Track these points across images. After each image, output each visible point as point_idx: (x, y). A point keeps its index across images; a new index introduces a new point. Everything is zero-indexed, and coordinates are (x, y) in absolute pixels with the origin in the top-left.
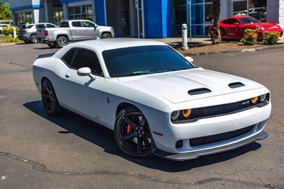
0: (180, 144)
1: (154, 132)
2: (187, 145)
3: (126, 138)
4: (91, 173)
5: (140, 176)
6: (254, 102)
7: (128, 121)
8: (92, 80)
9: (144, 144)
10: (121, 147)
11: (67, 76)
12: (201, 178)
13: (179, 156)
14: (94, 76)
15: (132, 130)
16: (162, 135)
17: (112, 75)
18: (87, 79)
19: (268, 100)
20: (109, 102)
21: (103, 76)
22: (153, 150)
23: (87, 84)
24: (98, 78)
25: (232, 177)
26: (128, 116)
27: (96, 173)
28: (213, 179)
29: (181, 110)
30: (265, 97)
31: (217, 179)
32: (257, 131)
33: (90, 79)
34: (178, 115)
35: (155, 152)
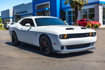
0: (62, 48)
1: (53, 43)
2: (65, 48)
5: (48, 59)
6: (90, 35)
11: (21, 29)
13: (62, 52)
14: (31, 27)
16: (56, 44)
17: (38, 26)
18: (29, 28)
19: (95, 35)
20: (36, 35)
21: (35, 26)
23: (29, 30)
24: (33, 28)
25: (83, 59)
27: (31, 58)
28: (76, 60)
29: (63, 35)
30: (94, 34)
31: (77, 60)
32: (92, 46)
33: (30, 28)
34: (62, 37)
35: (53, 51)
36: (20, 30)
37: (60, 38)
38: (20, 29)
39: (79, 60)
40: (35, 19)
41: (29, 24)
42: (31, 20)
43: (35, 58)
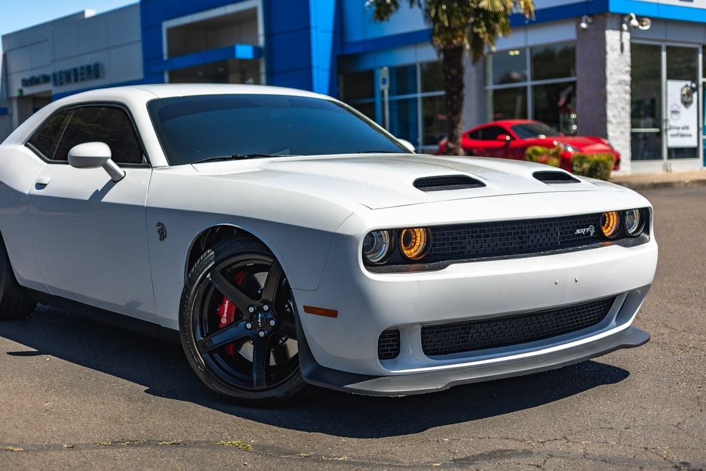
0: (390, 343)
1: (308, 309)
2: (412, 346)
3: (217, 339)
4: (98, 446)
5: (262, 450)
6: (607, 232)
7: (225, 286)
8: (116, 179)
9: (272, 362)
10: (199, 371)
11: (40, 186)
12: (462, 451)
13: (389, 383)
14: (121, 171)
15: (237, 316)
16: (333, 314)
17: (173, 160)
18: (98, 177)
19: (647, 231)
20: (163, 234)
21: (148, 165)
22: (305, 371)
23: (99, 194)
24: (133, 177)
25: (561, 446)
26: (223, 271)
27: (115, 444)
28: (502, 455)
29: (395, 233)
30: (636, 222)
31: (514, 453)
32: (619, 323)
33: (109, 178)
34: (385, 248)
35: (310, 376)
36: (31, 196)
37: (368, 264)
38: (28, 188)
39: (528, 453)
40: (153, 106)
41: (100, 149)
42: (121, 112)
43: (148, 443)
